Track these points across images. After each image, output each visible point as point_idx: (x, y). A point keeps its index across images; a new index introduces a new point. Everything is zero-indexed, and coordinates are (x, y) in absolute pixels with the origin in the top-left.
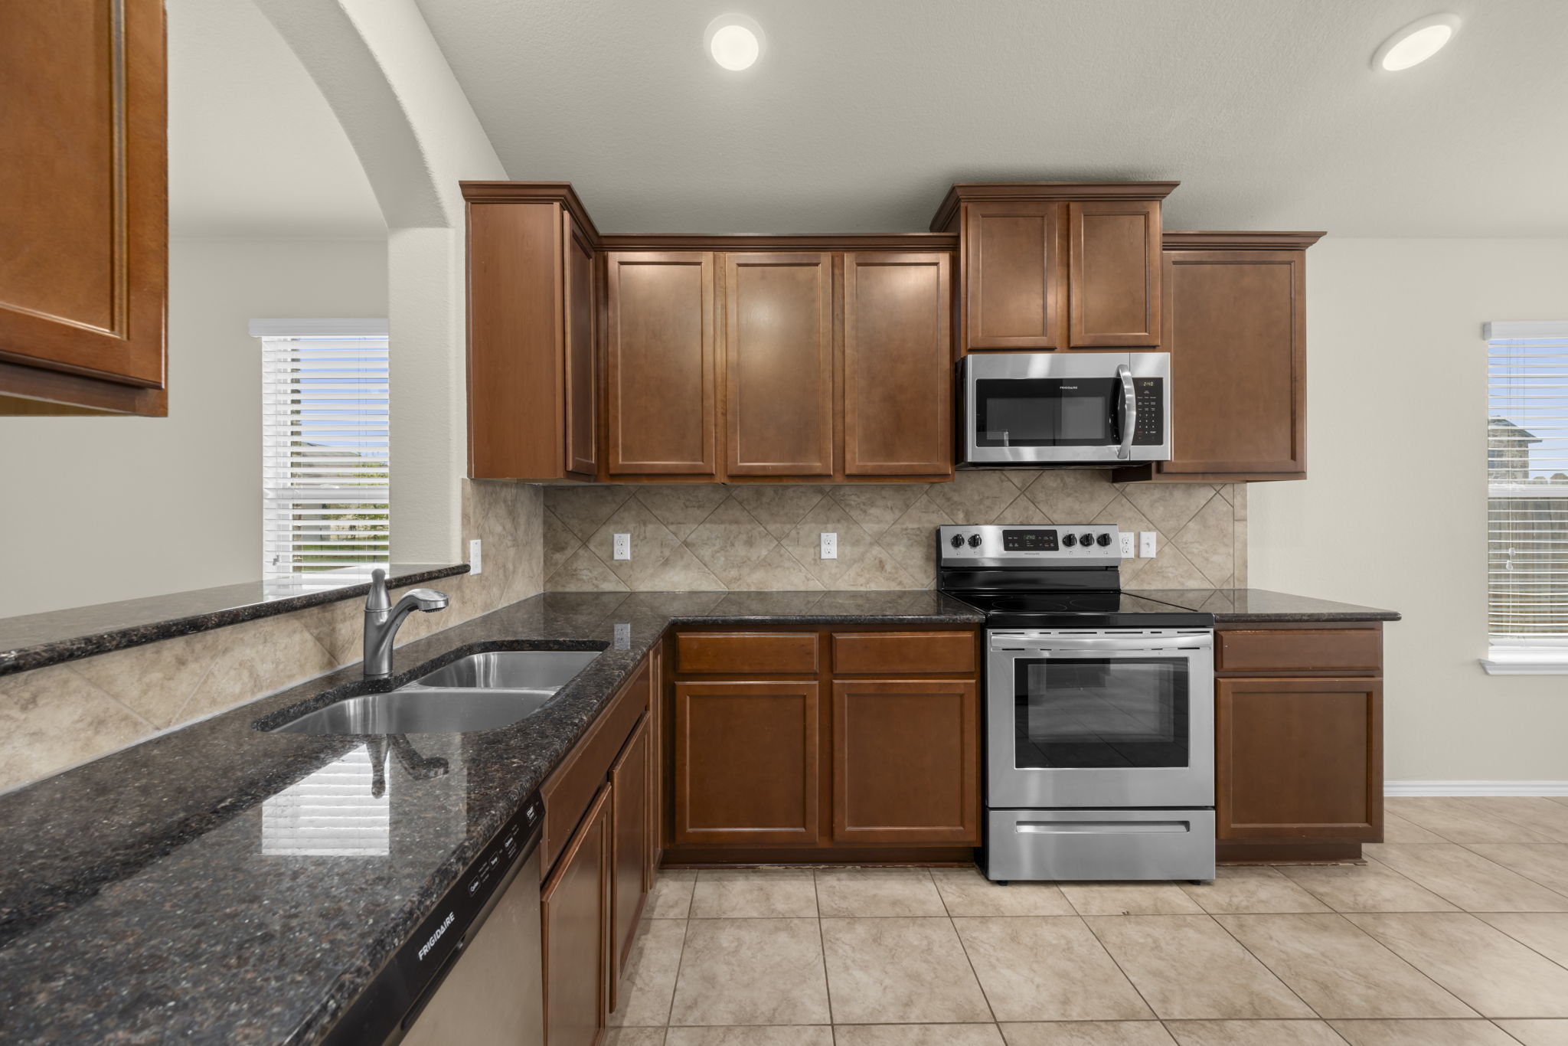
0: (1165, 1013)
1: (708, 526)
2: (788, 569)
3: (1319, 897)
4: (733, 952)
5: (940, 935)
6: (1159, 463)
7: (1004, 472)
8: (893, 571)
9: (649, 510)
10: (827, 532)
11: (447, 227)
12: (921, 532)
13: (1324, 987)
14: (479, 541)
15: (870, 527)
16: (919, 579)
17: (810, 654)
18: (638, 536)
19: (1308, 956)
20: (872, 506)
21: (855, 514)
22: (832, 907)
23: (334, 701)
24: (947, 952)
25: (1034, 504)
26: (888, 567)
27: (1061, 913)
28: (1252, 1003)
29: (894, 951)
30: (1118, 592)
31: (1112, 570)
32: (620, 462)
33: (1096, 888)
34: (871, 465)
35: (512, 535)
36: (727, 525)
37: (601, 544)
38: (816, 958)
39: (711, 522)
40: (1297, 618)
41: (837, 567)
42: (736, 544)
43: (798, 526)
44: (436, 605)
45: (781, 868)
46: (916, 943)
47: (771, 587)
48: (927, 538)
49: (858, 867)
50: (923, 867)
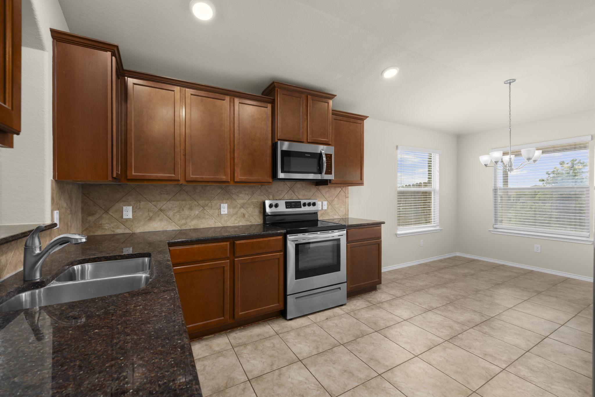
0: (343, 342)
1: (171, 202)
2: (207, 219)
3: (370, 302)
4: (203, 370)
5: (276, 341)
6: (330, 180)
7: (285, 182)
8: (248, 217)
9: (142, 195)
10: (223, 203)
11: (44, 50)
12: (258, 202)
13: (375, 324)
14: (58, 211)
15: (240, 201)
16: (257, 220)
17: (226, 250)
18: (136, 207)
19: (370, 317)
20: (241, 193)
21: (234, 196)
22: (237, 343)
23: (14, 296)
24: (280, 345)
25: (294, 192)
26: (246, 216)
27: (310, 323)
28: (361, 333)
29: (263, 351)
30: (318, 220)
31: (315, 214)
32: (133, 174)
33: (317, 314)
34: (243, 178)
35: (70, 208)
36: (180, 202)
37: (116, 211)
38: (236, 361)
39: (173, 200)
40: (364, 224)
41: (227, 217)
42: (185, 209)
43: (212, 202)
44: (81, 241)
45: (213, 335)
46: (269, 346)
47: (200, 227)
48: (260, 205)
49: (242, 327)
50: (265, 321)
